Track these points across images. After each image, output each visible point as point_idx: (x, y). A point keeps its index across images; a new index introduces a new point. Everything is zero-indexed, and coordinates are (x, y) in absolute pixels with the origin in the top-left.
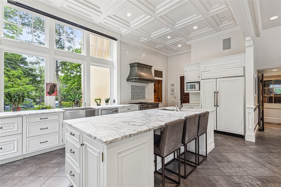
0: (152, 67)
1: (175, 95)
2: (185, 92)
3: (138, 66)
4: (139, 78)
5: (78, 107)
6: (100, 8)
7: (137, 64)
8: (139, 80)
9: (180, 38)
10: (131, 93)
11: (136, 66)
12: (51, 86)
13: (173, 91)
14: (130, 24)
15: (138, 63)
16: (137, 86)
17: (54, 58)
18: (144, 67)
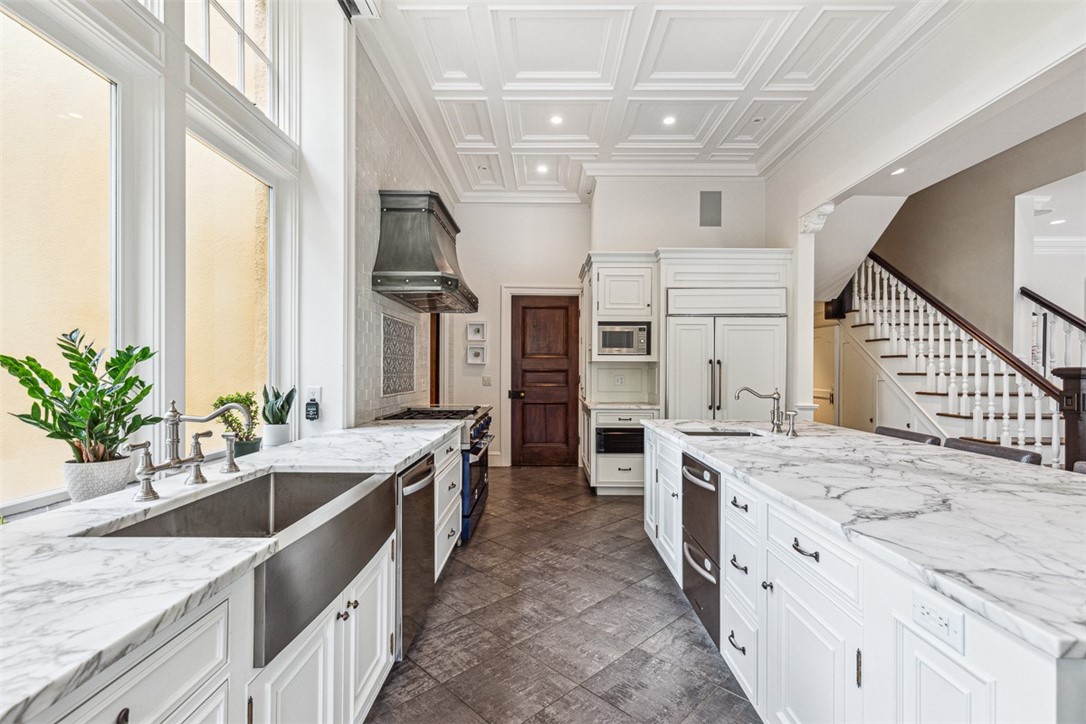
1: (486, 373)
3: (435, 215)
8: (457, 288)
9: (587, 138)
10: (384, 360)
11: (429, 211)
13: (477, 355)
15: (438, 200)
18: (444, 228)
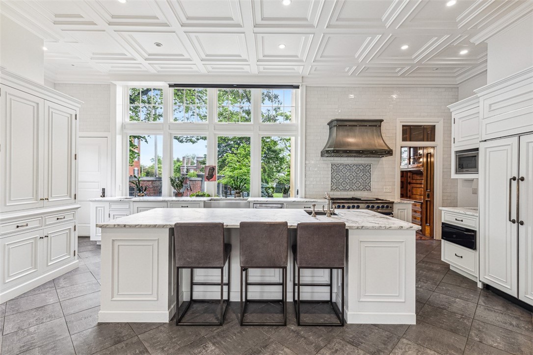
0: (381, 121)
2: (452, 178)
3: (339, 126)
4: (334, 150)
5: (240, 197)
6: (241, 56)
7: (336, 122)
8: (334, 152)
10: (332, 178)
11: (334, 126)
12: (210, 170)
14: (298, 57)
15: (337, 120)
16: (346, 165)
17: (215, 134)
18: (357, 126)
